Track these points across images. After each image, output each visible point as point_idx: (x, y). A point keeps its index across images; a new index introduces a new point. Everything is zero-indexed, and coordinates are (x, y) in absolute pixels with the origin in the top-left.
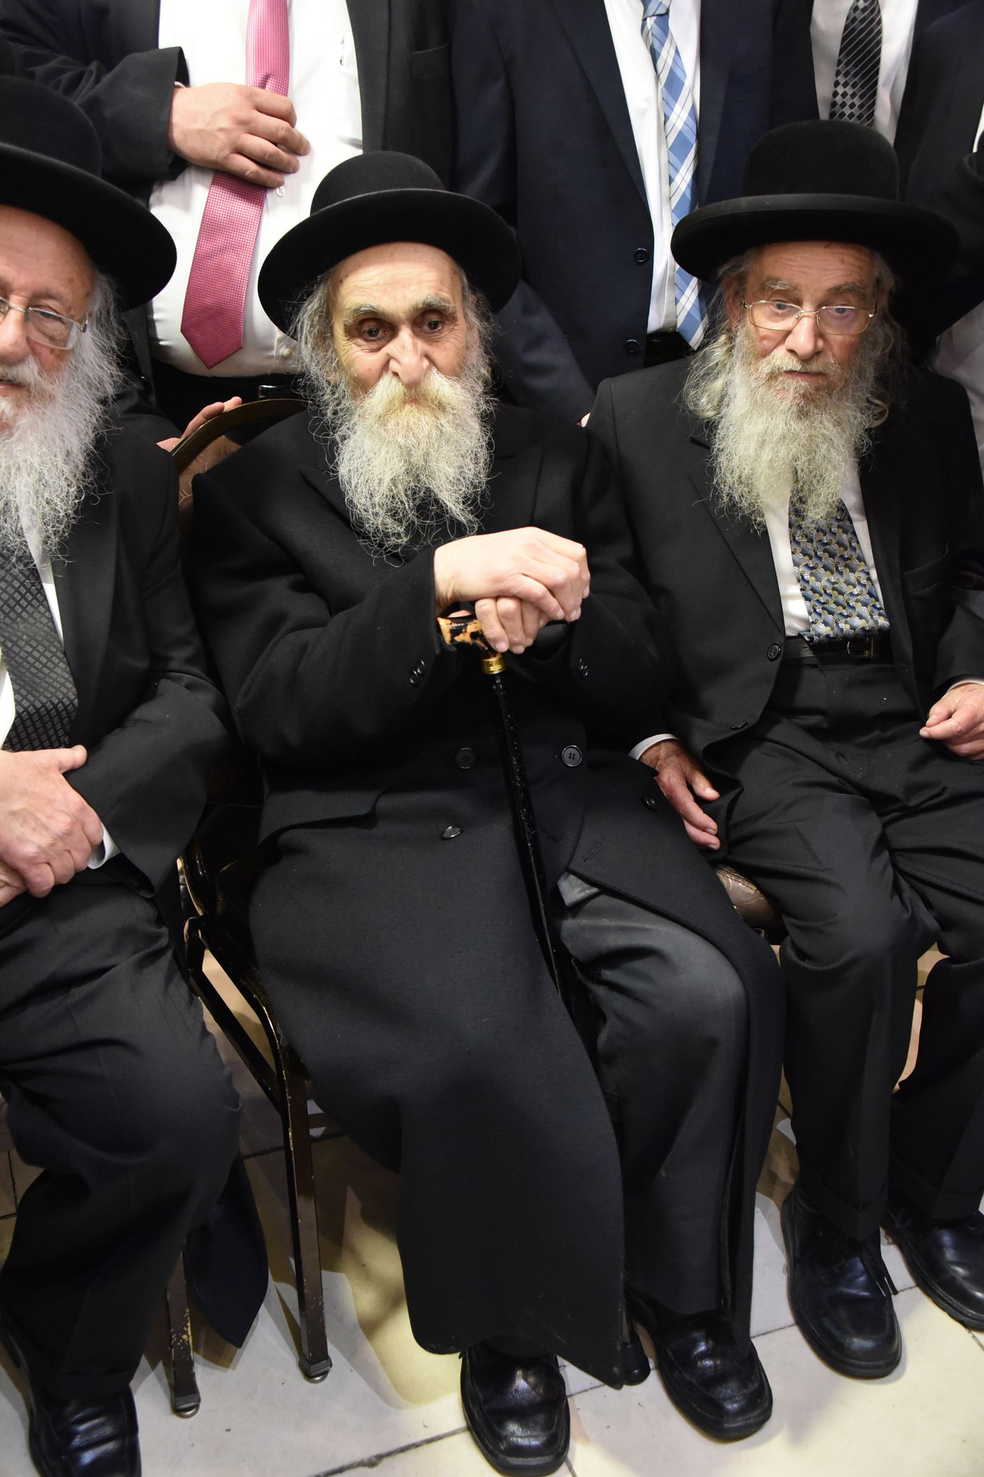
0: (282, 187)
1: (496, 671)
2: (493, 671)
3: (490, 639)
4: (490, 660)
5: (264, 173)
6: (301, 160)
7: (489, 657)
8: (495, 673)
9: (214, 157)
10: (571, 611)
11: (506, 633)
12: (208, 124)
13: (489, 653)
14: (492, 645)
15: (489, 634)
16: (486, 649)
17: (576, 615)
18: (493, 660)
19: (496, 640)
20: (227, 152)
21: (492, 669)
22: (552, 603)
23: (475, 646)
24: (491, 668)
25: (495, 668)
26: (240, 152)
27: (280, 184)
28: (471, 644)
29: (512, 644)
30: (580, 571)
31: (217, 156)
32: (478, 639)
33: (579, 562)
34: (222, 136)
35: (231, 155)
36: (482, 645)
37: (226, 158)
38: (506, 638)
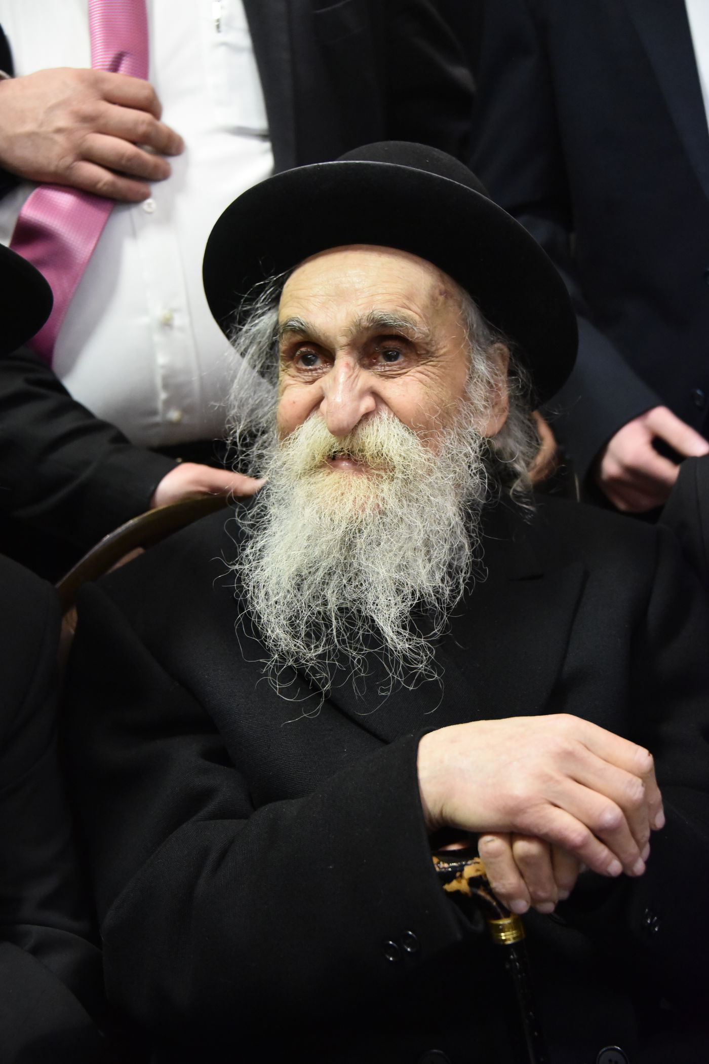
0: (149, 201)
1: (509, 940)
2: (505, 940)
3: (499, 894)
4: (501, 922)
5: (123, 184)
6: (175, 163)
7: (499, 918)
8: (509, 942)
9: (52, 168)
10: (635, 861)
11: (526, 883)
12: (41, 125)
13: (499, 910)
14: (505, 903)
15: (496, 885)
16: (495, 904)
17: (639, 867)
18: (505, 922)
19: (510, 897)
20: (69, 160)
21: (503, 936)
22: (601, 852)
23: (477, 897)
24: (503, 934)
25: (508, 937)
26: (88, 157)
27: (145, 196)
28: (470, 894)
29: (535, 900)
30: (646, 794)
31: (57, 166)
32: (482, 888)
33: (643, 777)
34: (60, 139)
35: (75, 163)
36: (488, 898)
37: (69, 168)
38: (527, 892)
